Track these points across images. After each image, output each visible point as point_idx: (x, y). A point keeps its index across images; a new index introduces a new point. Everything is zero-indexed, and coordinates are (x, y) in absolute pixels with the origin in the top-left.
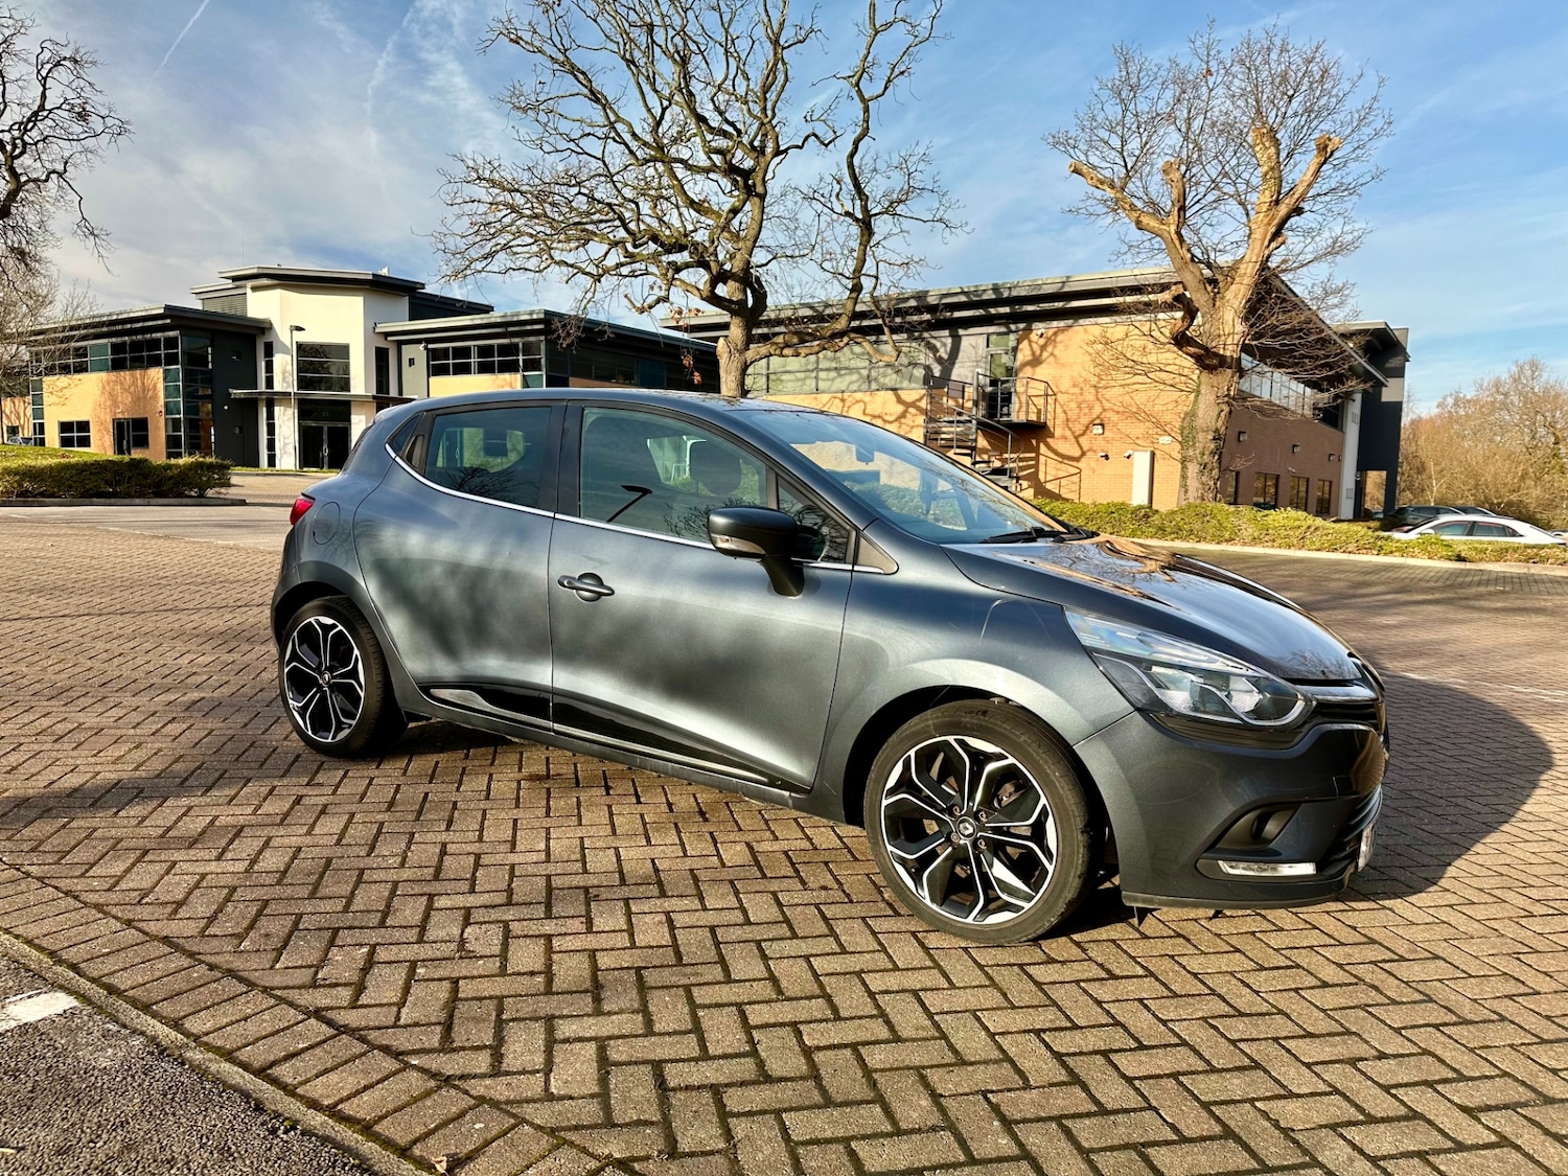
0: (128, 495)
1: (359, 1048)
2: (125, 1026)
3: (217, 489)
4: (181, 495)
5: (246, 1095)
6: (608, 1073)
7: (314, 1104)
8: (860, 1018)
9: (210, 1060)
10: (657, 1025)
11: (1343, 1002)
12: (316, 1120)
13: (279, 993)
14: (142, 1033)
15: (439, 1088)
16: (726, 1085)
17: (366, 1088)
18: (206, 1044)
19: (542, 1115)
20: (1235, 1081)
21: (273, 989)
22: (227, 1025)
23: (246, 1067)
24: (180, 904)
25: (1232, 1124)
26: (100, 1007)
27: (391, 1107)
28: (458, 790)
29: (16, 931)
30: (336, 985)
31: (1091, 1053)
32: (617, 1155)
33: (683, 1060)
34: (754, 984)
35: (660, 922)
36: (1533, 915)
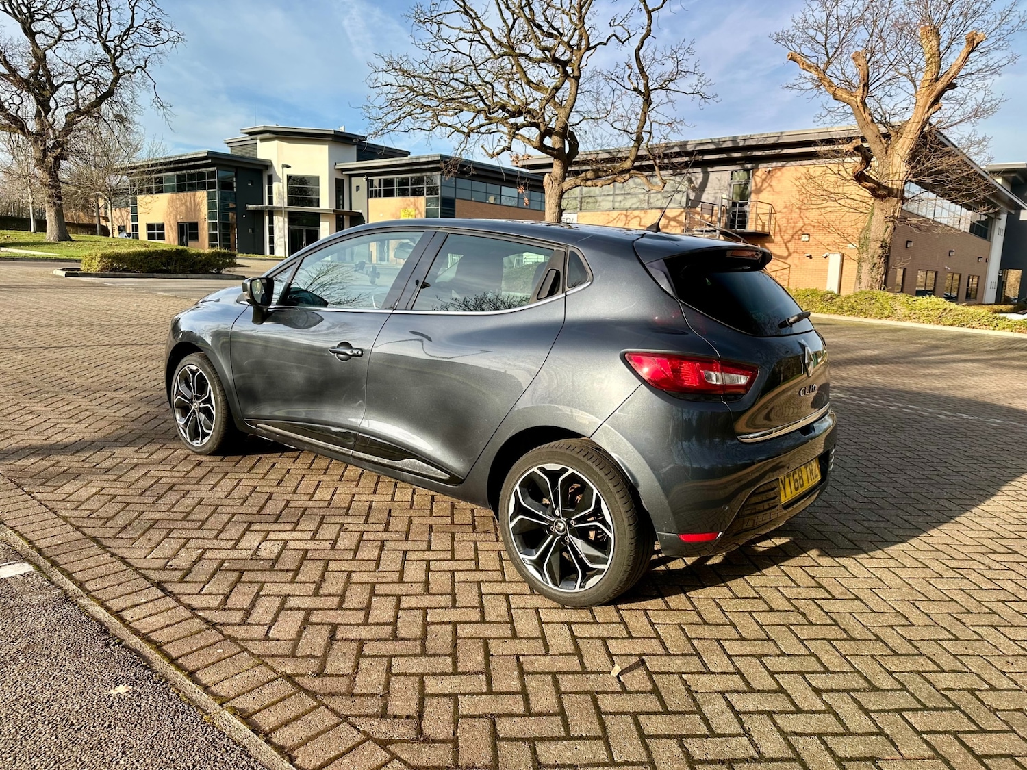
0: (175, 272)
1: (174, 604)
2: (53, 583)
3: (228, 269)
4: (207, 272)
5: (101, 624)
6: (305, 628)
7: (136, 632)
8: (466, 608)
9: (91, 605)
10: (346, 604)
11: (777, 621)
12: (134, 641)
13: (142, 571)
14: (61, 588)
15: (208, 629)
16: (369, 640)
17: (167, 626)
18: (93, 596)
19: (257, 648)
21: (140, 569)
22: (109, 587)
23: (108, 609)
24: (109, 519)
25: (660, 685)
26: (44, 573)
27: (177, 637)
28: (294, 462)
29: (16, 529)
30: (176, 569)
31: (596, 638)
32: (288, 672)
33: (351, 625)
34: (414, 585)
35: (376, 546)
36: (942, 577)
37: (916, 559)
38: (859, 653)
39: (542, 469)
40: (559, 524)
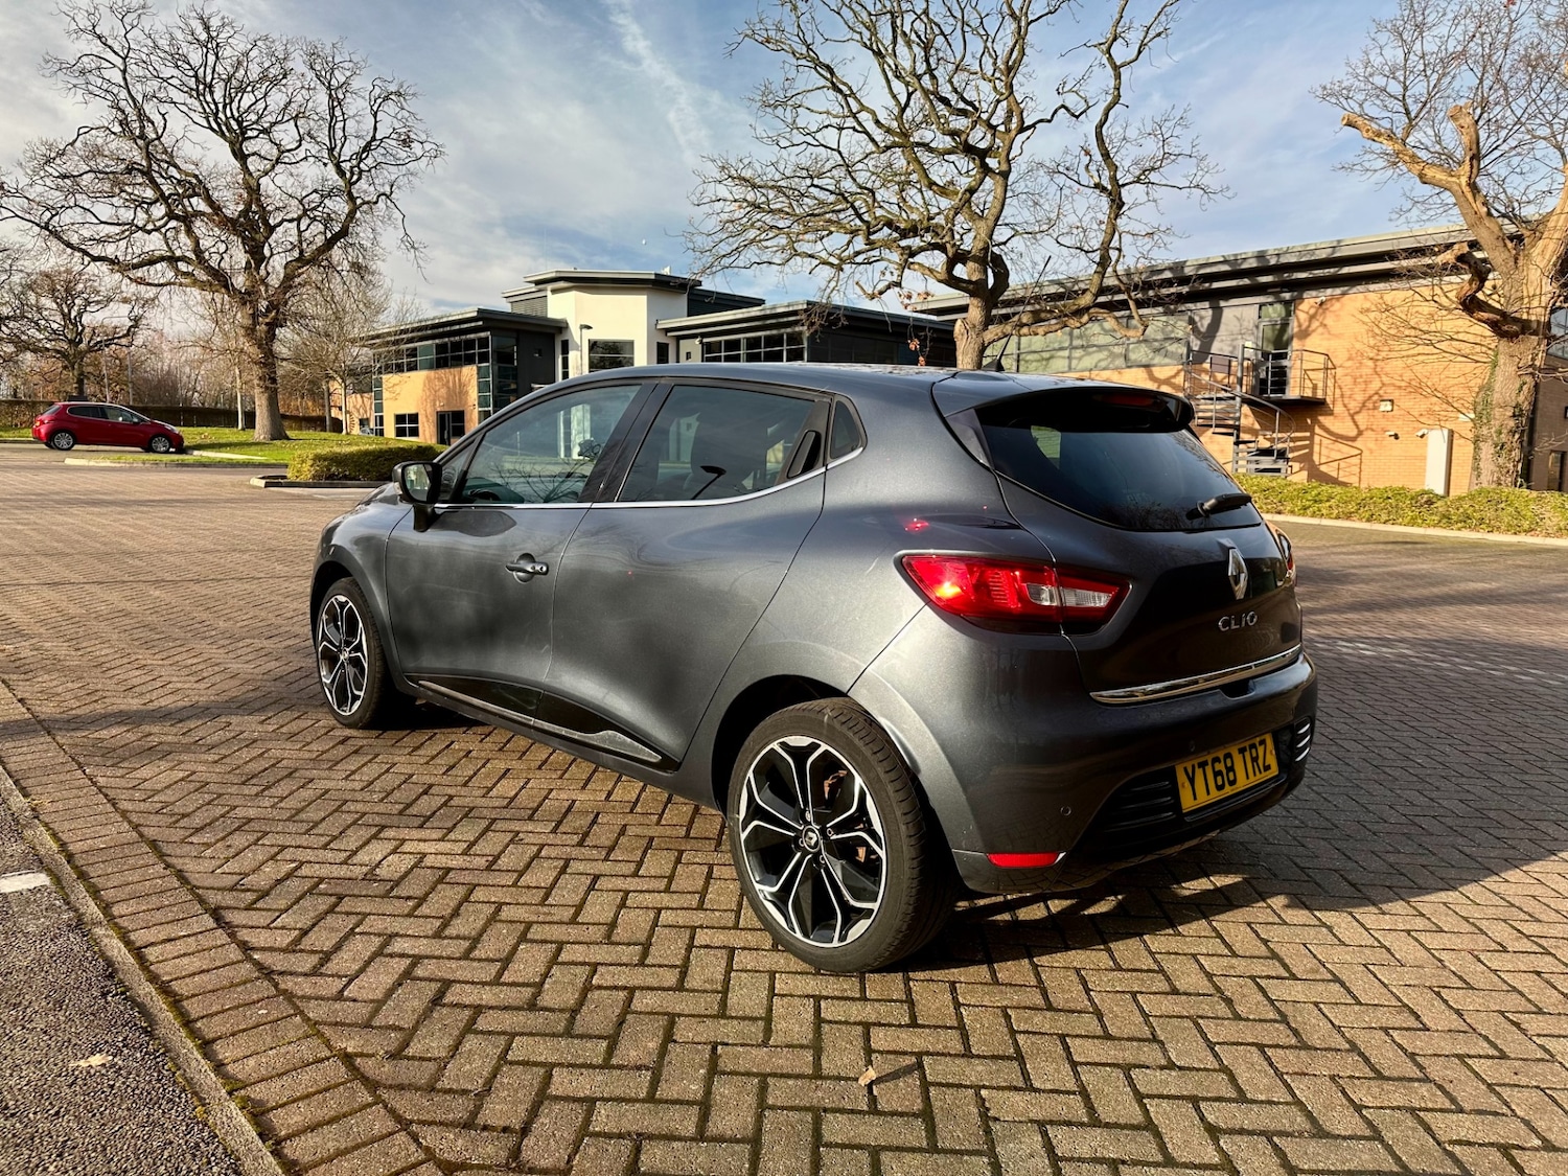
1: (225, 939)
2: (68, 904)
5: (109, 963)
6: (400, 985)
7: (153, 978)
8: (660, 966)
9: (107, 936)
10: (477, 952)
11: (1177, 1010)
12: (145, 990)
13: (200, 892)
14: (76, 911)
15: (258, 978)
16: (491, 1008)
17: (202, 972)
18: (116, 924)
19: (315, 1011)
20: (980, 1068)
21: (198, 888)
22: (144, 911)
23: (128, 943)
24: (184, 816)
25: (936, 1104)
26: (63, 888)
27: (210, 987)
28: (481, 741)
29: (51, 826)
30: (248, 890)
31: (855, 1023)
32: (349, 1050)
33: (473, 983)
34: (591, 927)
35: (555, 867)
36: (1505, 950)
37: (1466, 919)
38: (1310, 1071)
39: (784, 745)
40: (810, 834)
